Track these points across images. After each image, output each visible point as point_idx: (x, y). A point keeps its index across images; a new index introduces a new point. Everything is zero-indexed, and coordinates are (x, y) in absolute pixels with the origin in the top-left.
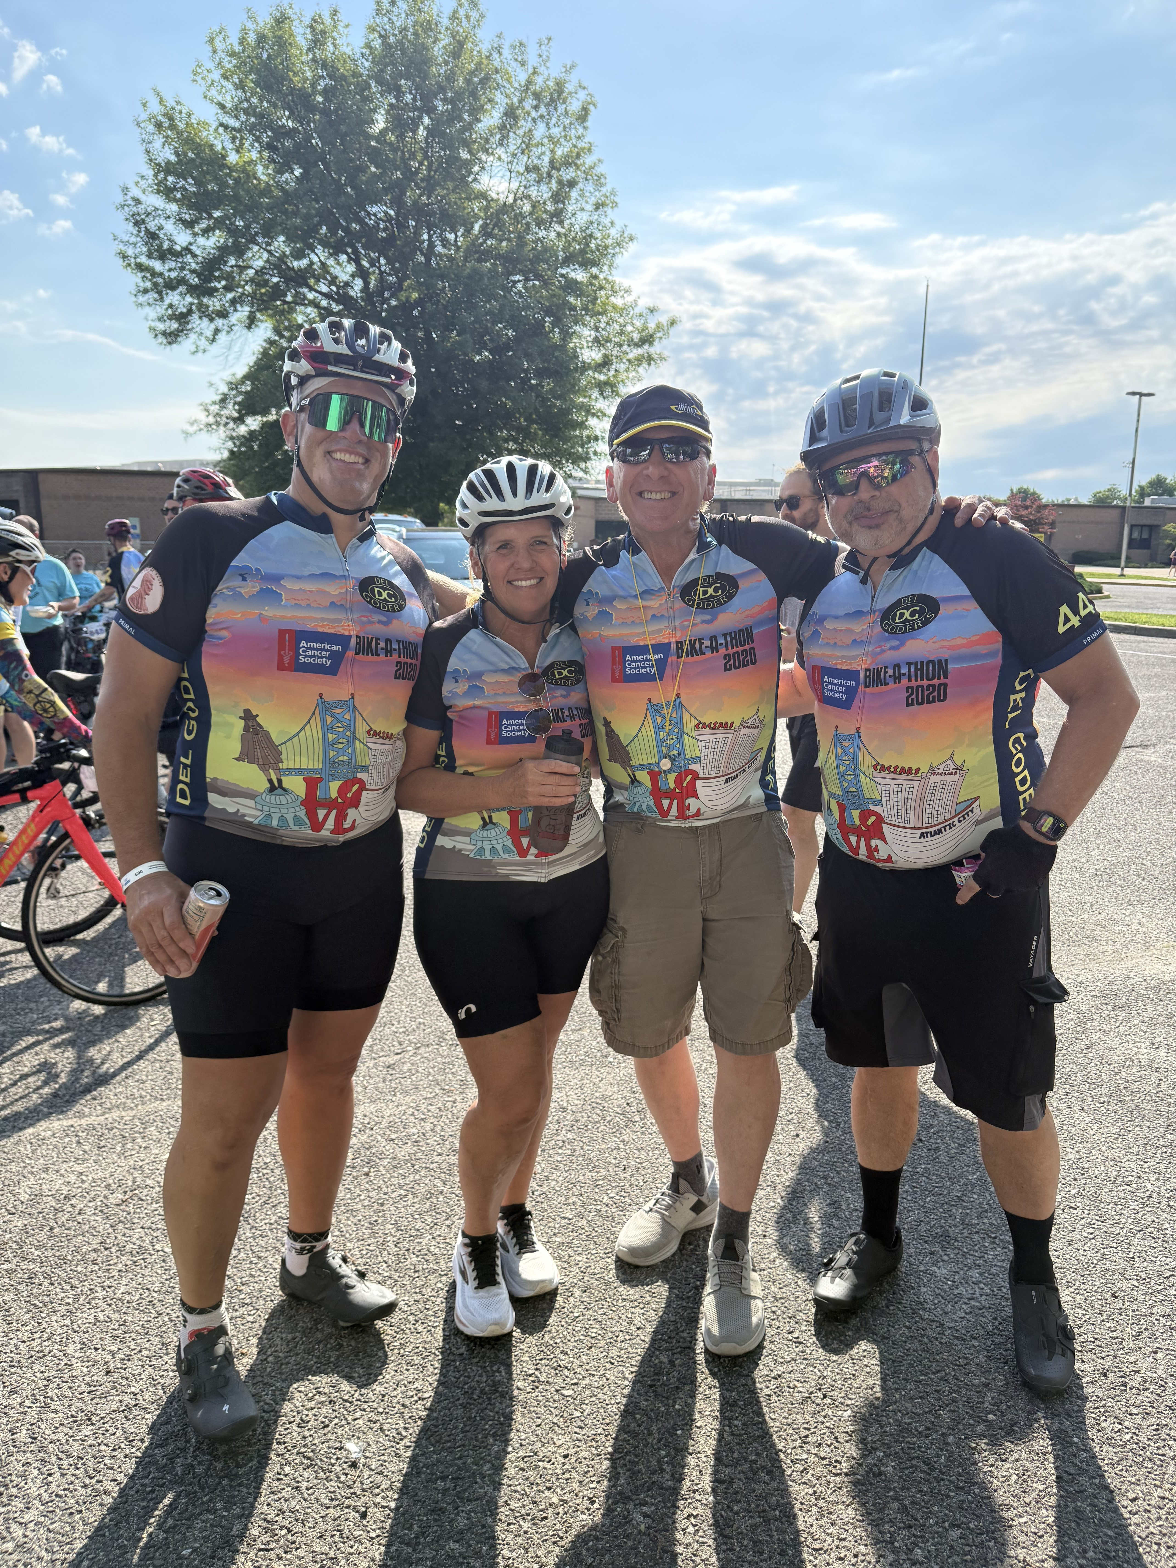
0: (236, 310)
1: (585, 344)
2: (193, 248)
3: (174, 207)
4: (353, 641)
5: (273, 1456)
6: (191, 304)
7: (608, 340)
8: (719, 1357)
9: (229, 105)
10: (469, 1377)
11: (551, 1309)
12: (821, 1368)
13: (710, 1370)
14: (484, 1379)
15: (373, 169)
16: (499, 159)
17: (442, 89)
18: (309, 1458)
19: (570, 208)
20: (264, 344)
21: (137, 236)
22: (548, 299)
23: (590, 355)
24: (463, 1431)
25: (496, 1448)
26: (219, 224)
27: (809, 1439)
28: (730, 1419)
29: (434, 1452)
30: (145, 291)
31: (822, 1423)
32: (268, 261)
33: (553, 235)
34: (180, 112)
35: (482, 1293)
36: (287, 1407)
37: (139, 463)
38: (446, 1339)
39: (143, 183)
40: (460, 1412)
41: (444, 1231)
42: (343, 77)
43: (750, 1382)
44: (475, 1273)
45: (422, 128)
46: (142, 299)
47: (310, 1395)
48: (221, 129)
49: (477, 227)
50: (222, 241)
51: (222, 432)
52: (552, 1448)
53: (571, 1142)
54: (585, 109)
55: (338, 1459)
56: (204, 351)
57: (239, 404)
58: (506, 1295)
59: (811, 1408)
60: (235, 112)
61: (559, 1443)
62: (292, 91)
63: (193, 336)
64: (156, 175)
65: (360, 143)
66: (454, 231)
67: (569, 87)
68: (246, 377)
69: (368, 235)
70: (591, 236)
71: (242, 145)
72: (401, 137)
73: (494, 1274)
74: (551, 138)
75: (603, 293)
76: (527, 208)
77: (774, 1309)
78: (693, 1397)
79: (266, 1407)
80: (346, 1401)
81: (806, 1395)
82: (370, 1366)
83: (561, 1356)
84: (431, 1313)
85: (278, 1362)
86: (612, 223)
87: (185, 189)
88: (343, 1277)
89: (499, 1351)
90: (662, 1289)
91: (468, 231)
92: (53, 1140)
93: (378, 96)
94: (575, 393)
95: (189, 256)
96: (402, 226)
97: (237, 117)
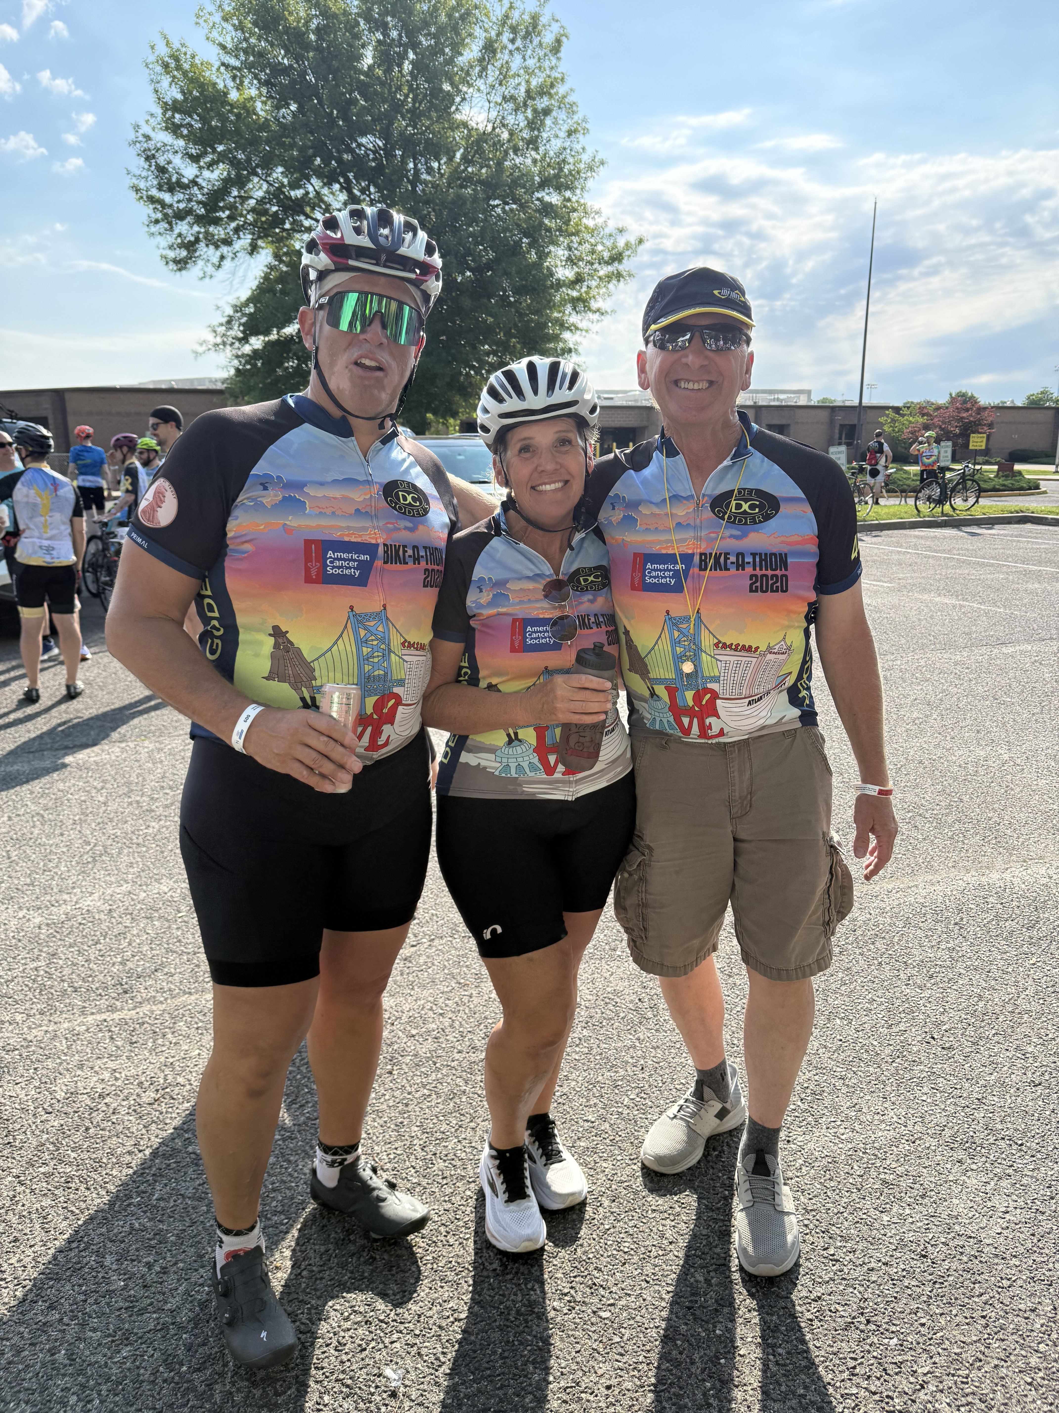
0: (239, 238)
1: (559, 263)
2: (199, 180)
3: (181, 143)
4: (381, 550)
5: (312, 1383)
6: (199, 233)
7: (580, 259)
8: (756, 1277)
9: (229, 46)
10: (504, 1295)
11: (581, 1220)
12: (861, 1289)
13: (748, 1291)
14: (520, 1299)
15: (363, 103)
16: (479, 90)
17: (426, 24)
18: (348, 1386)
19: (545, 135)
20: (265, 269)
21: (148, 170)
22: (525, 221)
23: (565, 273)
24: (502, 1357)
25: (536, 1377)
26: (222, 157)
27: (857, 1371)
28: (774, 1346)
29: (474, 1381)
30: (157, 222)
31: (869, 1352)
32: (267, 192)
33: (529, 161)
34: (185, 54)
35: (513, 1206)
36: (323, 1328)
37: (154, 382)
38: (478, 1252)
39: (152, 121)
40: (496, 1335)
41: (469, 1134)
42: (335, 16)
43: (789, 1305)
44: (504, 1186)
45: (407, 62)
46: (154, 229)
47: (346, 1314)
48: (222, 69)
49: (458, 155)
50: (225, 173)
51: (229, 351)
52: (593, 1378)
53: (588, 1039)
54: (558, 41)
55: (377, 1387)
56: (211, 277)
57: (244, 325)
58: (536, 1209)
59: (855, 1335)
60: (234, 52)
61: (600, 1372)
62: (287, 30)
63: (200, 263)
64: (164, 114)
65: (350, 77)
66: (438, 159)
67: (543, 20)
68: (249, 300)
69: (359, 165)
70: (564, 161)
71: (242, 83)
72: (388, 71)
73: (523, 1186)
74: (526, 68)
75: (575, 214)
76: (505, 135)
77: (806, 1222)
78: (733, 1321)
79: (302, 1327)
80: (382, 1321)
81: (849, 1320)
82: (404, 1282)
83: (595, 1272)
84: (461, 1223)
85: (313, 1277)
86: (584, 149)
87: (191, 126)
88: (374, 1189)
89: (532, 1266)
90: (690, 1199)
91: (451, 159)
92: (87, 1035)
93: (366, 33)
94: (550, 309)
95: (196, 188)
96: (389, 154)
97: (237, 57)
